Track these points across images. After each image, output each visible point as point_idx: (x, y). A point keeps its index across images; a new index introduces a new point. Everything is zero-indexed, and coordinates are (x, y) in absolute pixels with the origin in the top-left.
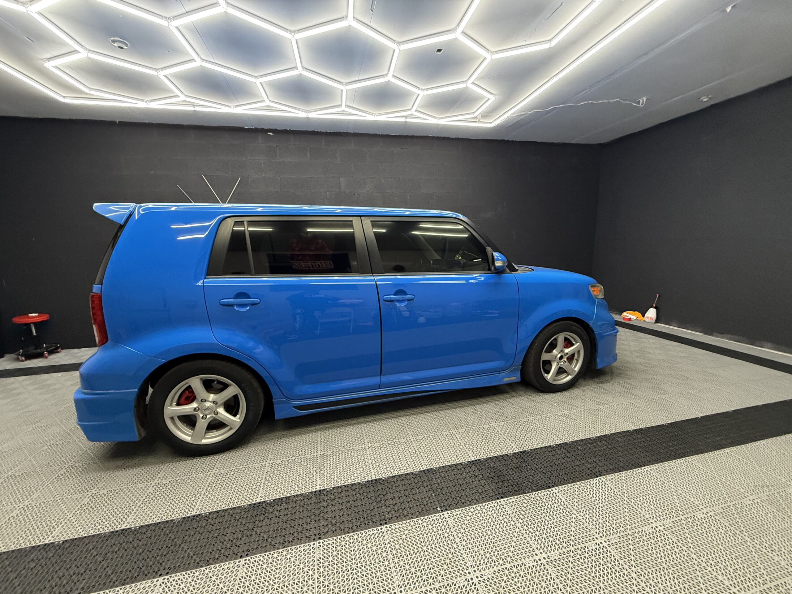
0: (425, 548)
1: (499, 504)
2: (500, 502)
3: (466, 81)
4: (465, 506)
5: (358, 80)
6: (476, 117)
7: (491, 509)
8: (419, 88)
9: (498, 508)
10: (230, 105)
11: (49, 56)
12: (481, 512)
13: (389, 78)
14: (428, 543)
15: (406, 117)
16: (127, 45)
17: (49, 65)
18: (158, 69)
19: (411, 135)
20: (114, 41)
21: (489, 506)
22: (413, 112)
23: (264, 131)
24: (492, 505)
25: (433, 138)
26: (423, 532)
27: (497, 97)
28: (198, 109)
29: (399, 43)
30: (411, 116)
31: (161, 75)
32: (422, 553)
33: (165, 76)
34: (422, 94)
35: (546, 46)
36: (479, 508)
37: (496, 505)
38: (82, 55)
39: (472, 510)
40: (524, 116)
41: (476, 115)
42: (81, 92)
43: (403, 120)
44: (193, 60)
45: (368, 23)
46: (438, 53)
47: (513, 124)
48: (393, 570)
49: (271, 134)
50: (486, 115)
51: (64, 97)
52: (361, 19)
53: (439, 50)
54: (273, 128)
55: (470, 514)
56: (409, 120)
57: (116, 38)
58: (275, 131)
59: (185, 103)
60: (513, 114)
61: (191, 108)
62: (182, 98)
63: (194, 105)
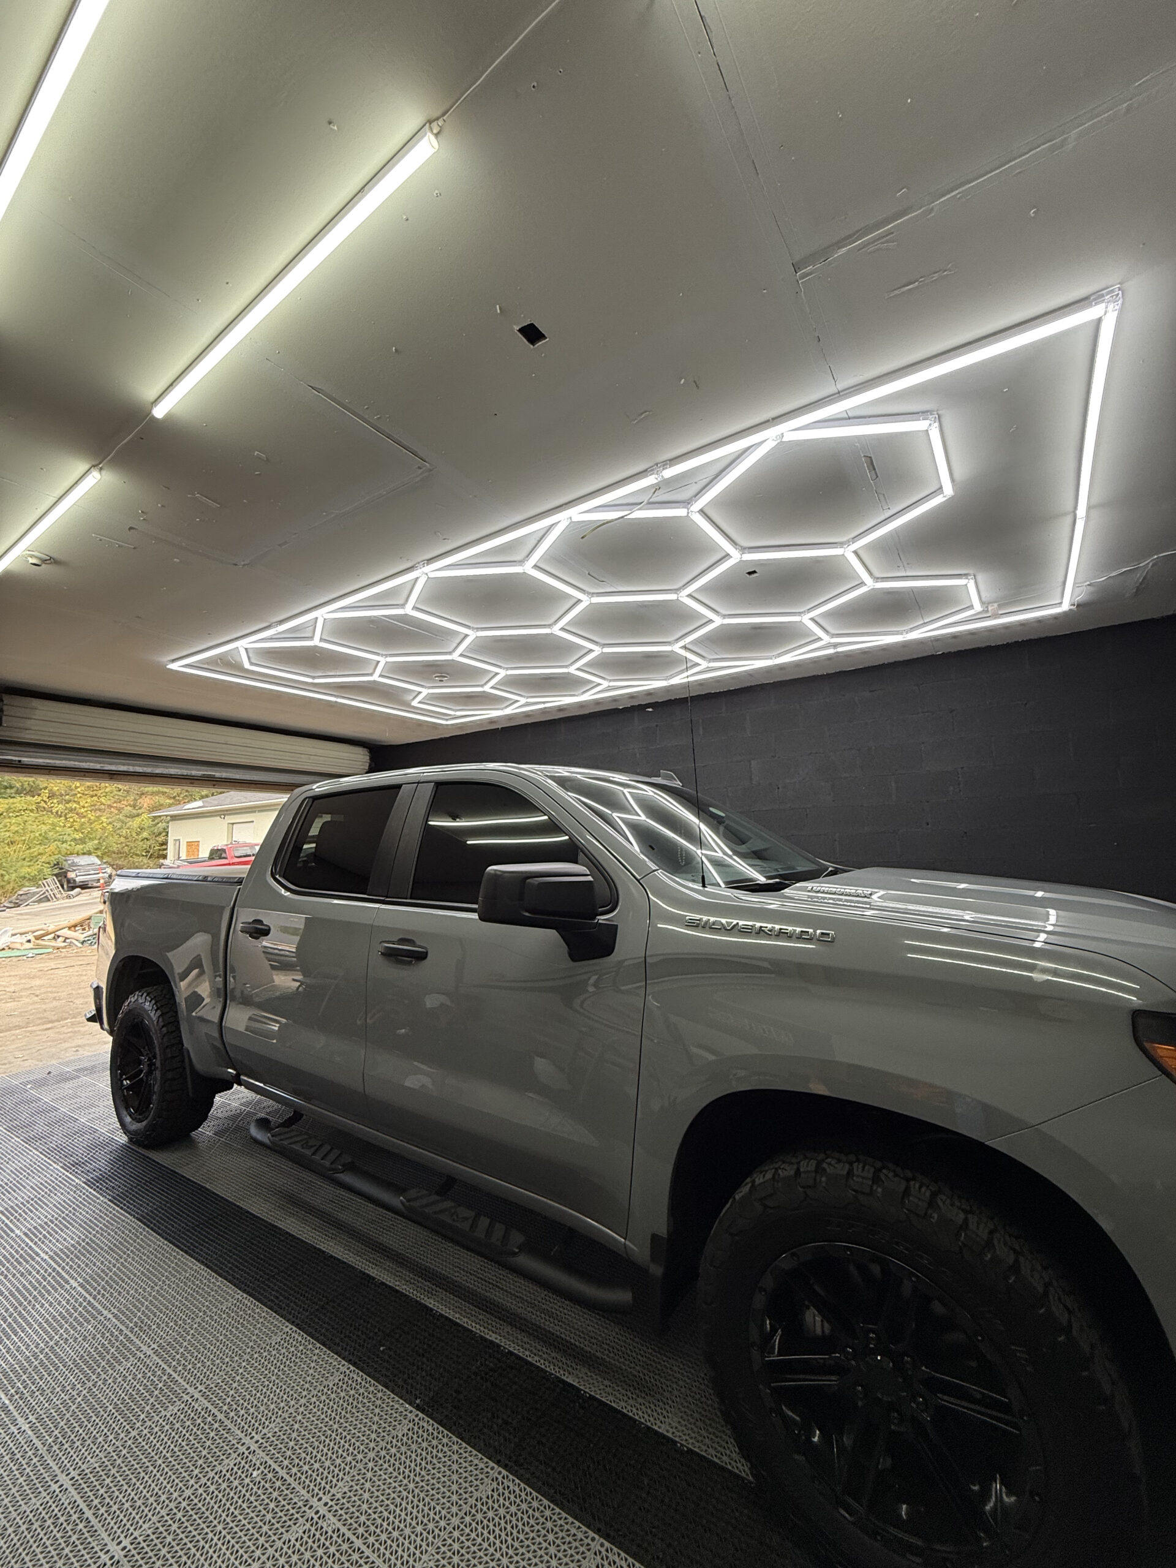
6: (986, 611)
38: (425, 692)
43: (831, 651)
44: (496, 673)
53: (752, 573)
57: (436, 675)
58: (655, 705)
62: (523, 701)
63: (544, 703)
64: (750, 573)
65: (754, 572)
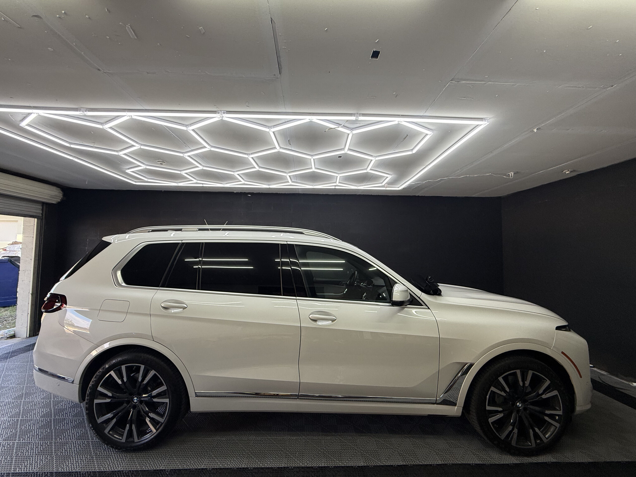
3: (366, 169)
5: (295, 171)
8: (336, 173)
10: (223, 183)
11: (128, 167)
13: (313, 169)
15: (335, 186)
16: (164, 162)
17: (128, 171)
18: (180, 170)
19: (344, 194)
20: (158, 161)
22: (337, 183)
23: (245, 194)
25: (360, 195)
27: (393, 176)
29: (312, 156)
31: (183, 173)
33: (185, 173)
34: (339, 175)
35: (410, 153)
38: (143, 167)
40: (421, 184)
41: (383, 184)
42: (143, 180)
44: (197, 167)
45: (290, 148)
46: (341, 158)
50: (391, 184)
51: (136, 182)
52: (285, 148)
54: (251, 192)
56: (337, 187)
58: (252, 194)
59: (197, 183)
60: (412, 182)
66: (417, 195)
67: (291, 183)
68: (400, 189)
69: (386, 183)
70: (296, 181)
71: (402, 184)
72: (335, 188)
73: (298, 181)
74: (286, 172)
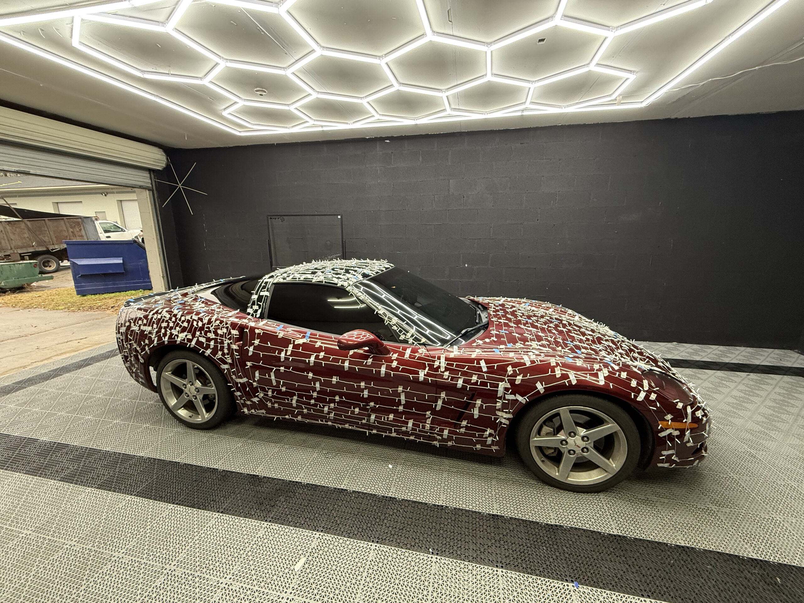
0: (397, 582)
1: (566, 587)
2: (568, 585)
3: (589, 64)
4: (524, 572)
5: (457, 85)
6: (615, 100)
7: (553, 589)
8: (528, 81)
9: (563, 591)
10: (349, 122)
11: (224, 107)
12: (540, 586)
13: (490, 78)
14: (402, 578)
15: (523, 111)
16: (265, 92)
17: (225, 114)
18: (290, 104)
19: (535, 126)
20: (257, 91)
21: (552, 585)
22: (528, 105)
23: (382, 139)
24: (557, 586)
25: (563, 127)
26: (404, 566)
27: (639, 74)
28: (325, 129)
29: (489, 44)
30: (526, 109)
31: (292, 108)
32: (393, 585)
33: (296, 109)
34: (533, 86)
36: (539, 582)
37: (561, 586)
38: (241, 104)
39: (530, 580)
40: (693, 89)
41: (613, 97)
42: (247, 127)
43: (519, 114)
44: (309, 95)
45: (451, 33)
46: (542, 43)
47: (679, 99)
48: (361, 587)
49: (388, 141)
50: (630, 94)
51: (240, 132)
52: (442, 32)
53: (542, 40)
54: (390, 135)
55: (527, 583)
56: (525, 113)
57: (258, 89)
58: (391, 138)
59: (314, 126)
60: (672, 88)
61: (320, 129)
62: (311, 122)
63: (322, 126)
64: (540, 41)
65: (543, 40)
66: (673, 117)
67: (449, 112)
68: (643, 105)
69: (620, 95)
70: (458, 108)
71: (651, 93)
72: (522, 115)
73: (460, 108)
74: (441, 90)
